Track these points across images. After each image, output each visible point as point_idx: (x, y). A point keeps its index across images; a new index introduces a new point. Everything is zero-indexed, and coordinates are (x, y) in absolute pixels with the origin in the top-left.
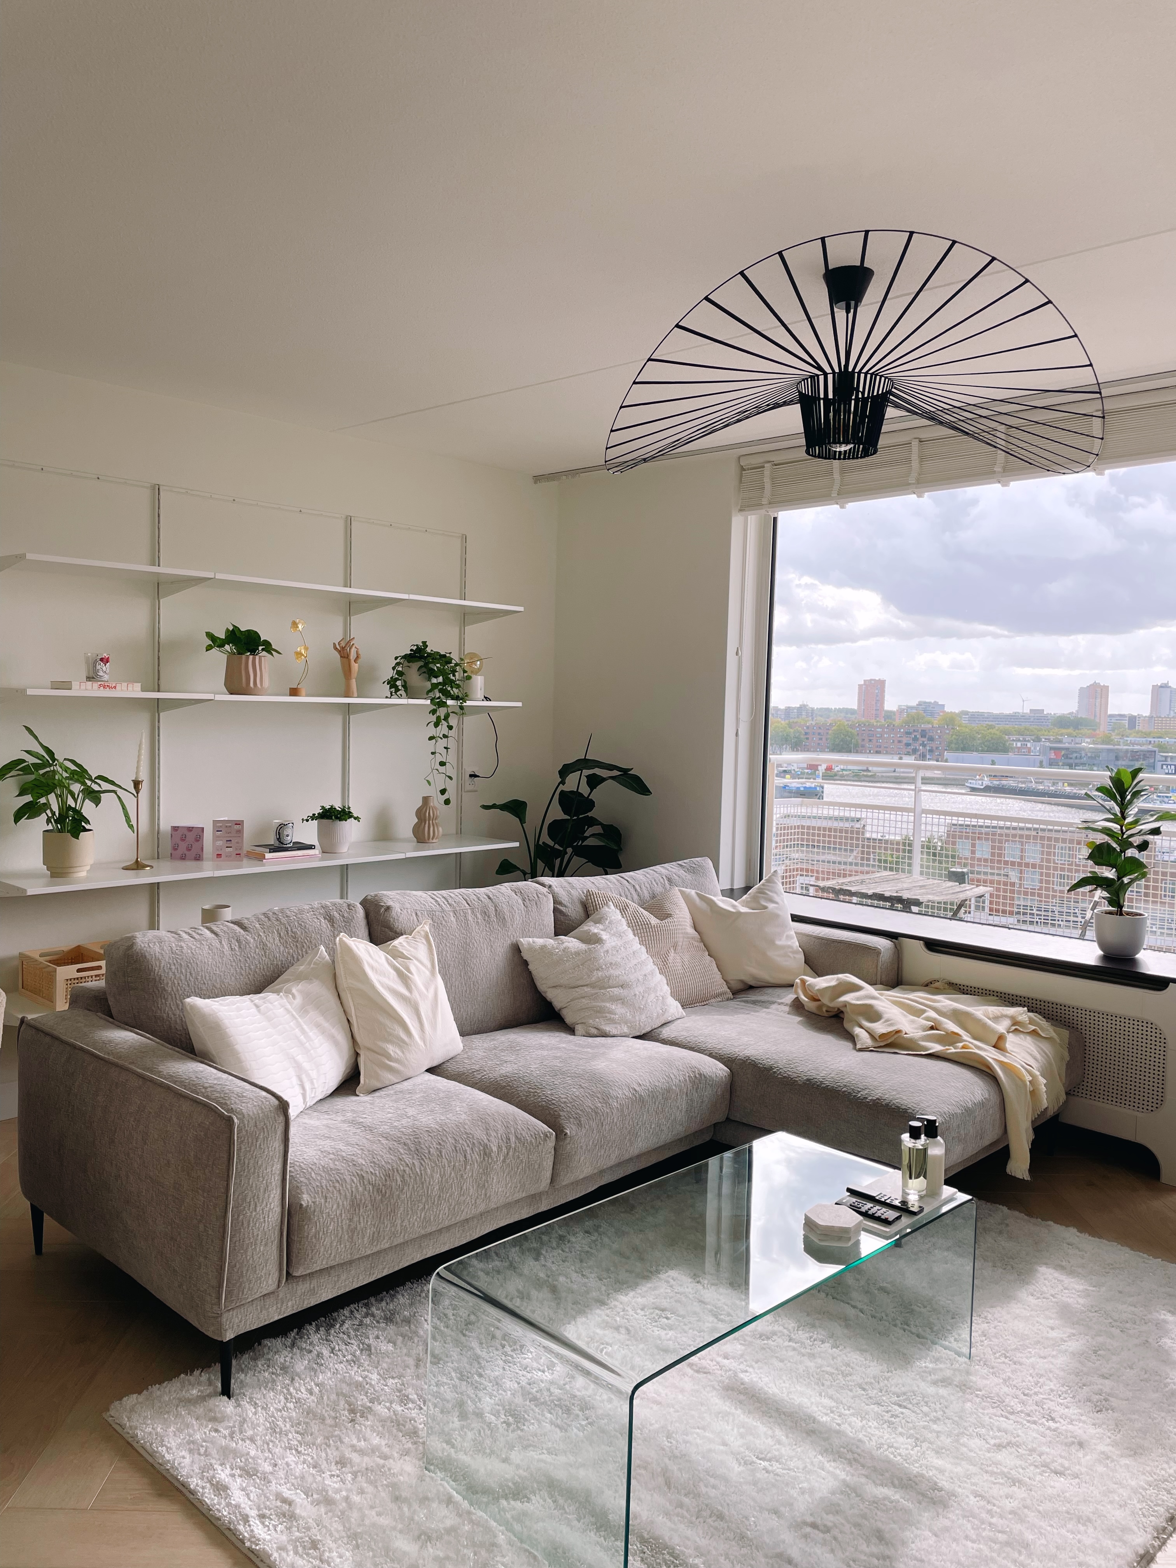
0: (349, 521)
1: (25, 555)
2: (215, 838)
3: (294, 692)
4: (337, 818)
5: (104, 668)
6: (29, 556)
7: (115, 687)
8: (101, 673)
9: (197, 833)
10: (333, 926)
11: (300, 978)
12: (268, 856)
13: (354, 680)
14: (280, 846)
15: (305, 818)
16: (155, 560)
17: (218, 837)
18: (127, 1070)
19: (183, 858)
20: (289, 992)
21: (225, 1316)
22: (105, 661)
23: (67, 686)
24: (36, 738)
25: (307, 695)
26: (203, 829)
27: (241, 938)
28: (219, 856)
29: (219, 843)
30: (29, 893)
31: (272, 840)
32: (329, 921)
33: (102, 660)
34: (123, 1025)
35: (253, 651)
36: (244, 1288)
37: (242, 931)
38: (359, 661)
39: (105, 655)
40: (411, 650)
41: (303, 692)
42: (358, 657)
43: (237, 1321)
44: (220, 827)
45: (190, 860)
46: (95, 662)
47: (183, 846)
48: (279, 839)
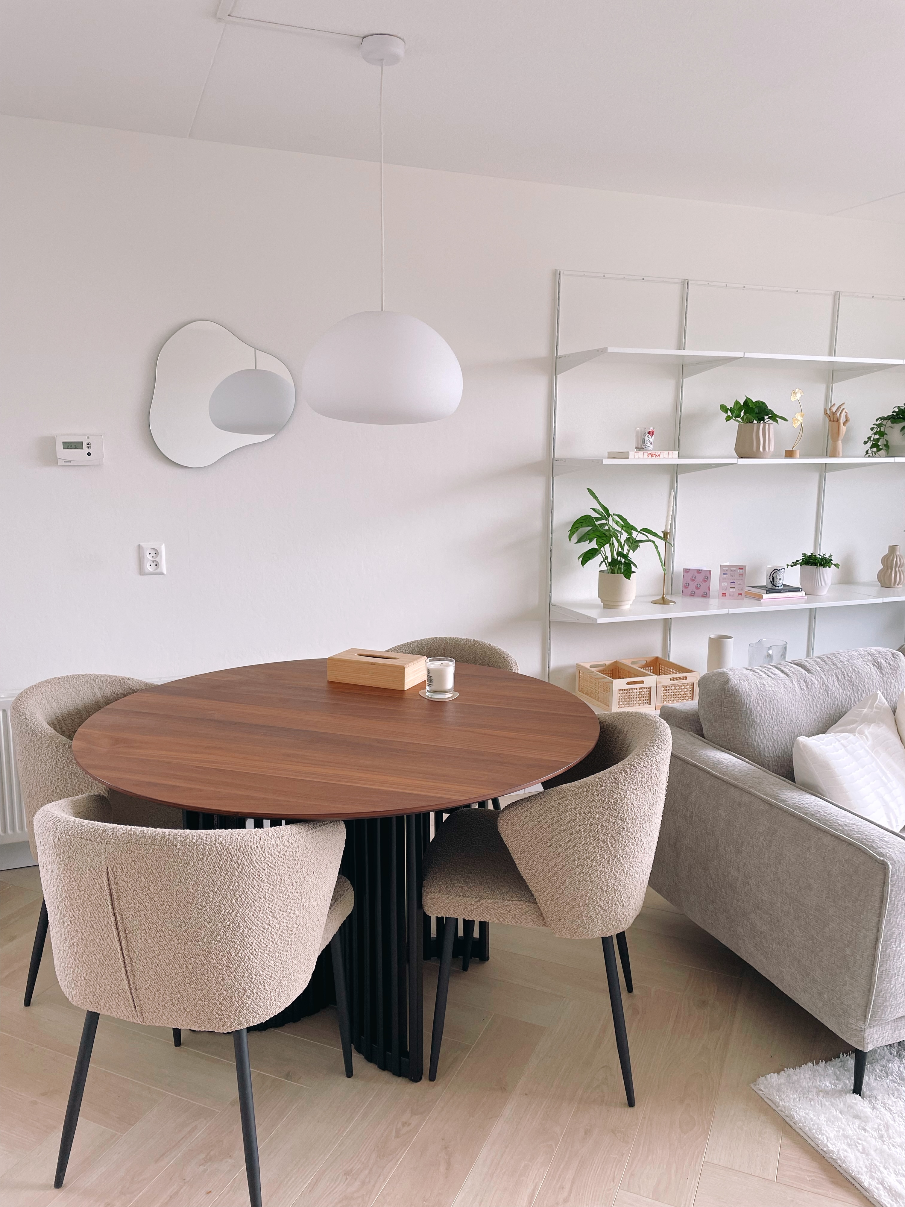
0: (837, 296)
1: (606, 349)
2: (721, 580)
3: (790, 454)
4: (821, 565)
5: (651, 440)
6: (610, 350)
7: (659, 456)
8: (648, 444)
9: (706, 575)
10: (881, 672)
11: (868, 720)
12: (765, 596)
13: (840, 442)
14: (773, 588)
15: (790, 564)
16: (681, 345)
17: (724, 579)
18: (749, 793)
19: (692, 595)
20: (861, 733)
21: (868, 1031)
22: (651, 433)
23: (625, 456)
24: (596, 498)
25: (801, 456)
26: (710, 572)
27: (808, 679)
28: (724, 594)
29: (724, 584)
30: (598, 622)
31: (764, 581)
32: (878, 668)
33: (649, 433)
34: (718, 747)
35: (761, 419)
36: (887, 1011)
37: (806, 672)
38: (848, 424)
39: (651, 429)
40: (894, 412)
41: (798, 453)
42: (847, 420)
43: (876, 1037)
44: (726, 571)
45: (698, 596)
46: (645, 434)
47: (692, 586)
48: (772, 583)
